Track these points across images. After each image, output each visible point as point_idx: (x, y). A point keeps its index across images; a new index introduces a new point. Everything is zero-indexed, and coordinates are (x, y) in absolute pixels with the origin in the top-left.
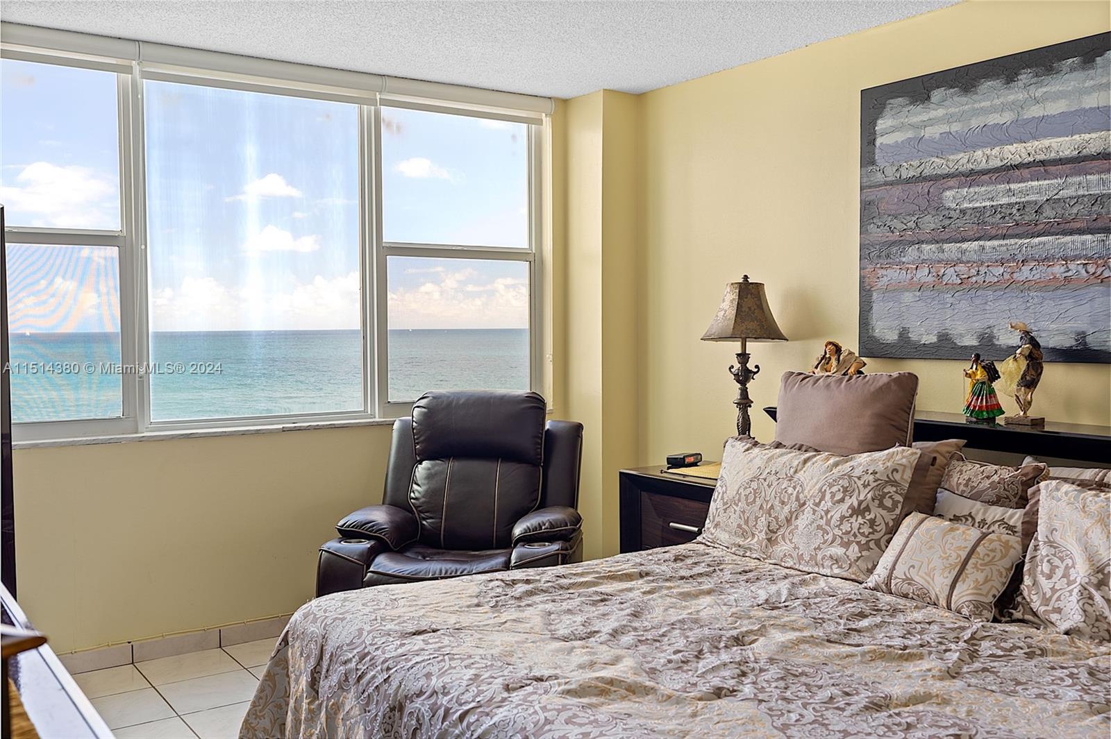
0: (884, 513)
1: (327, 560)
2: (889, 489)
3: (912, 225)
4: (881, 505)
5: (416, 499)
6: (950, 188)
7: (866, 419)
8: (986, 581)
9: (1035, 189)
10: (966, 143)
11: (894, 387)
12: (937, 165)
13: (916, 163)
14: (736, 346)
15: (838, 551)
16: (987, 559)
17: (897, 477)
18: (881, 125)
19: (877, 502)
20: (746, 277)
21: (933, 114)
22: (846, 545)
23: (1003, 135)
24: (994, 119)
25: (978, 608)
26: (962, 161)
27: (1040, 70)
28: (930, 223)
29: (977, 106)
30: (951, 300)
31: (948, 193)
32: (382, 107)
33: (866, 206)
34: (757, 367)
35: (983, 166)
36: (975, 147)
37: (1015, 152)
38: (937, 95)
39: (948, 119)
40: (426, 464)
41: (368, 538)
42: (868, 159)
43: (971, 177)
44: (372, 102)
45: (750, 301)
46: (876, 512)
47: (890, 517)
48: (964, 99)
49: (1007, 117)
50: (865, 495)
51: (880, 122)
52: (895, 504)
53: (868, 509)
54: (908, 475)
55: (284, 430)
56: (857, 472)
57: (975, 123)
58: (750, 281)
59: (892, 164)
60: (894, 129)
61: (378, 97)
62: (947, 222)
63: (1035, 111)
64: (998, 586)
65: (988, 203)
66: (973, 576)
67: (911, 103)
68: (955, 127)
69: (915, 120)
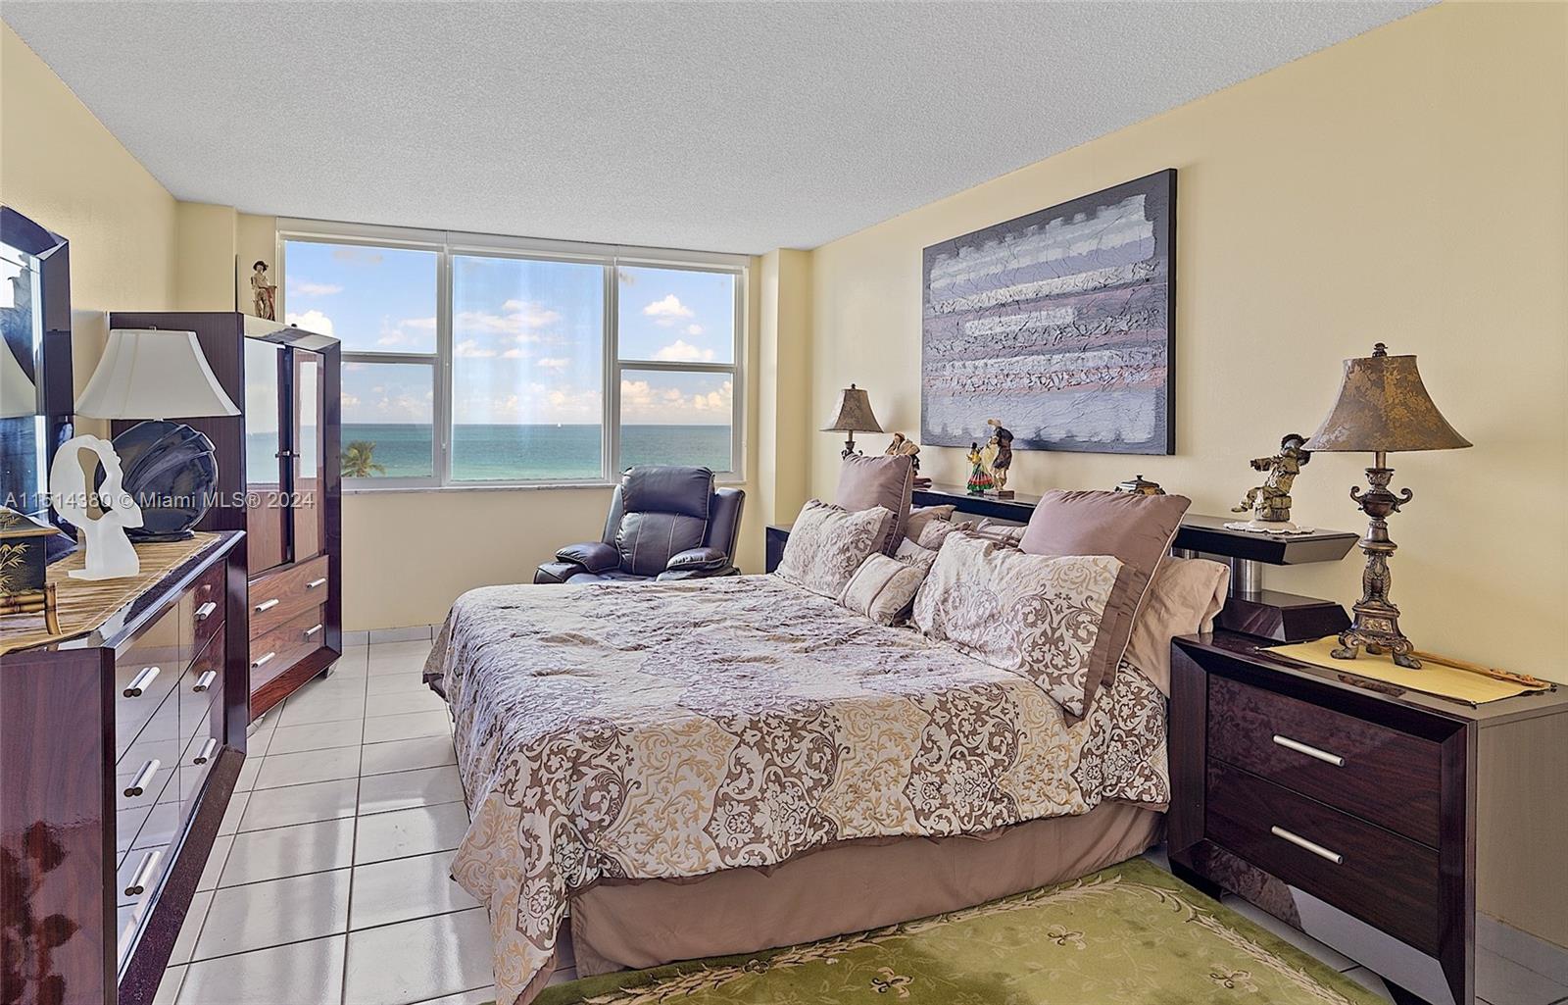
0: (858, 552)
1: (541, 574)
2: (864, 536)
3: (949, 347)
4: (857, 547)
5: (620, 539)
6: (969, 321)
7: (875, 488)
8: (892, 599)
9: (1014, 322)
10: (976, 287)
11: (894, 465)
12: (962, 304)
13: (951, 303)
14: (845, 436)
15: (829, 578)
16: (898, 584)
17: (870, 527)
18: (934, 273)
19: (854, 545)
20: (853, 386)
21: (960, 266)
22: (833, 575)
23: (998, 281)
24: (993, 270)
25: (882, 616)
26: (975, 300)
27: (1016, 234)
28: (959, 346)
29: (983, 260)
30: (970, 403)
31: (968, 324)
32: (620, 267)
33: (925, 332)
34: (860, 452)
35: (986, 304)
36: (982, 290)
37: (1003, 294)
38: (963, 252)
39: (969, 270)
40: (630, 515)
41: (573, 562)
42: (926, 300)
43: (980, 312)
44: (611, 263)
45: (852, 404)
46: (853, 551)
47: (860, 556)
48: (977, 255)
49: (999, 269)
50: (848, 540)
51: (933, 271)
52: (866, 546)
53: (848, 549)
54: (877, 526)
55: (539, 489)
56: (847, 524)
57: (982, 273)
58: (856, 388)
59: (939, 303)
60: (942, 277)
61: (615, 259)
62: (968, 345)
63: (1014, 265)
64: (901, 603)
65: (989, 332)
66: (886, 595)
67: (950, 258)
68: (972, 275)
69: (951, 270)
